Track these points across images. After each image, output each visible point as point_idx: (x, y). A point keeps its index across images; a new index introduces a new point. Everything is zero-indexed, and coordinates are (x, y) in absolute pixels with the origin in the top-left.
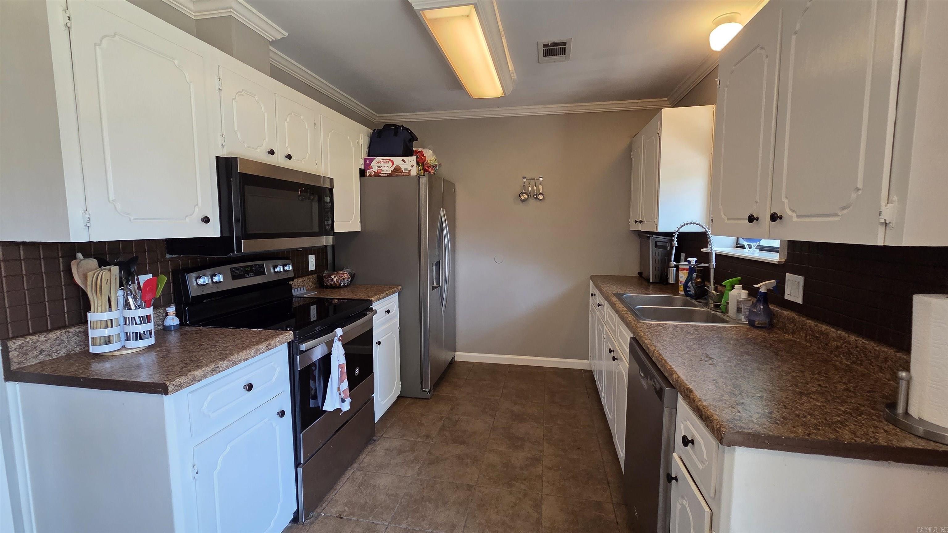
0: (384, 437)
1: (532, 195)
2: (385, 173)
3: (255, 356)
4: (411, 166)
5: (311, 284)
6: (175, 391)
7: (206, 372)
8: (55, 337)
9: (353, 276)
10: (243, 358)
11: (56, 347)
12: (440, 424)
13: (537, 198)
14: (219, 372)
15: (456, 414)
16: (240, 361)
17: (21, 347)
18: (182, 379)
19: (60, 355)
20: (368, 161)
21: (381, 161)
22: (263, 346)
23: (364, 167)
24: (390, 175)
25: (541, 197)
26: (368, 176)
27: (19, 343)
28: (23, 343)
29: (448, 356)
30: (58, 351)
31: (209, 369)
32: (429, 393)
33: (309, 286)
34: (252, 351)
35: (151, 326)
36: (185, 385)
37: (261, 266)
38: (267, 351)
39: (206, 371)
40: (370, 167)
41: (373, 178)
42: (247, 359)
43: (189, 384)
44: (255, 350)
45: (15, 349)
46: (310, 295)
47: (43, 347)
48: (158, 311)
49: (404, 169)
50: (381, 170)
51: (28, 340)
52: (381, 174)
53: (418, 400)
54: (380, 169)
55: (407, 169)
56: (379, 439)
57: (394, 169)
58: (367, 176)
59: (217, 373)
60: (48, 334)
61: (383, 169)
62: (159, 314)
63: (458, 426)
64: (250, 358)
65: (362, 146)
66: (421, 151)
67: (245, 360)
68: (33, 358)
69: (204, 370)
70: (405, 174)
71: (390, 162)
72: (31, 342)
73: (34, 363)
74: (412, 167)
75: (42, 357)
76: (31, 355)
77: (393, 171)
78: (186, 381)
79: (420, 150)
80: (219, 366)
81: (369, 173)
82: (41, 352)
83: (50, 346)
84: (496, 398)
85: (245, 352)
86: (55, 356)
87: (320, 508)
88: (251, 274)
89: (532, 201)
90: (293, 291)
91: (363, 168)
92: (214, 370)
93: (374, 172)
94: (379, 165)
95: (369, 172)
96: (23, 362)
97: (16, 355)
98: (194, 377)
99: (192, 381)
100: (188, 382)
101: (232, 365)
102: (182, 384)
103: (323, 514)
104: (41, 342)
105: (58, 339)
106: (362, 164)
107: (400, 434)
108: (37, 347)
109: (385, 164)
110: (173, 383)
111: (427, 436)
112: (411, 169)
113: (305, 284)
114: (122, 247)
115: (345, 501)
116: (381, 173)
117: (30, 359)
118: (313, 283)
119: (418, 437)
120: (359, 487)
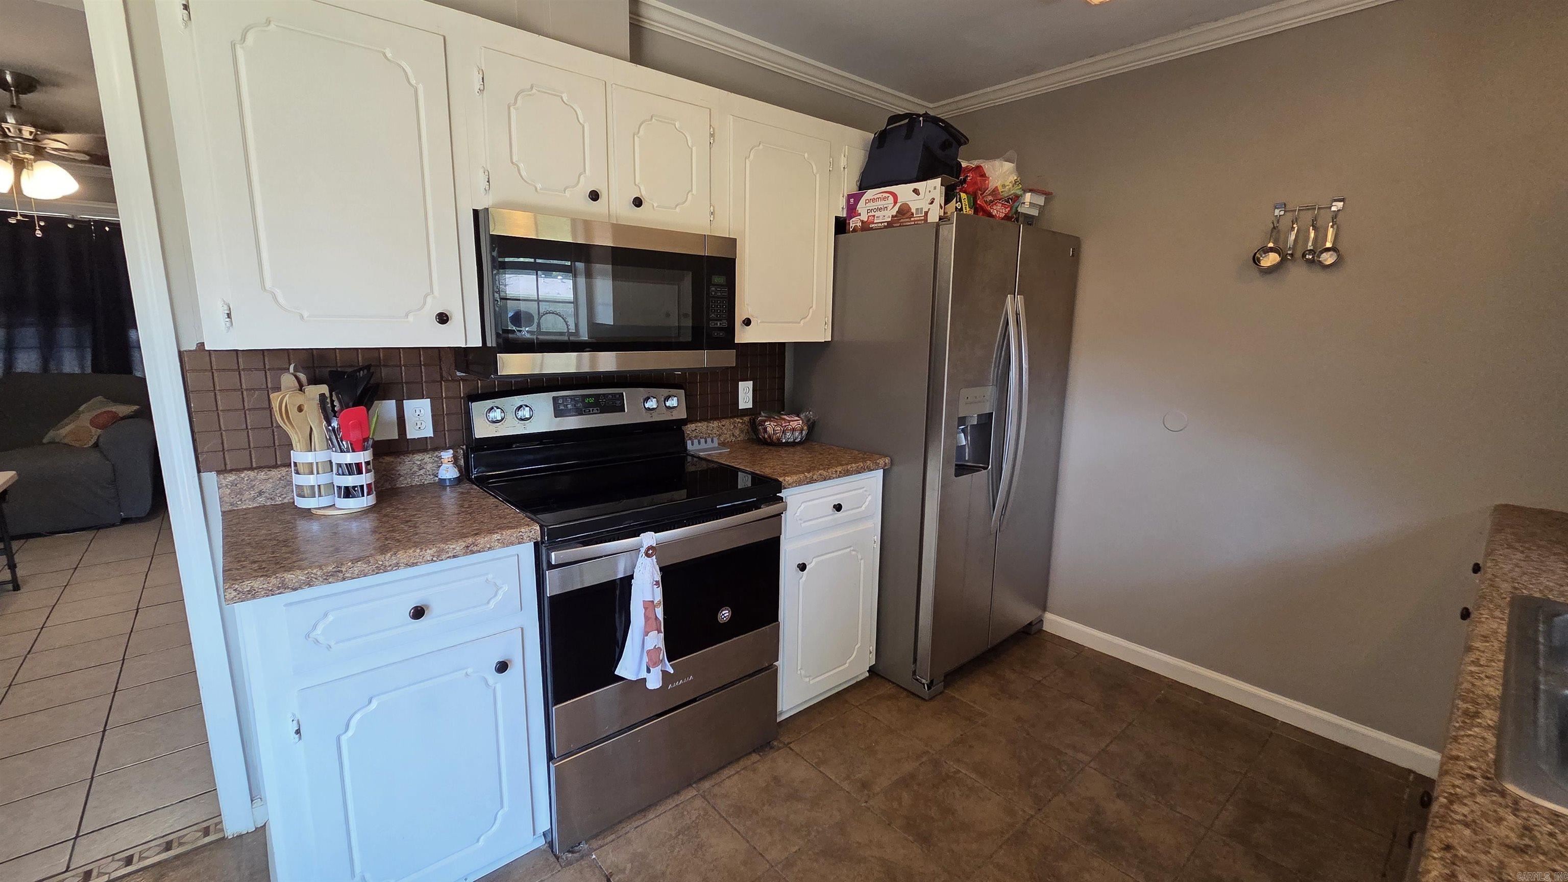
0: (791, 749)
1: (1299, 254)
2: (881, 223)
3: (435, 561)
4: (929, 201)
5: (737, 432)
6: (240, 600)
7: (312, 577)
8: (279, 476)
9: (812, 426)
10: (402, 561)
11: (281, 489)
12: (908, 767)
13: (1314, 263)
14: (344, 579)
15: (958, 761)
16: (397, 565)
17: (234, 484)
18: (257, 584)
19: (286, 501)
20: (852, 200)
21: (876, 197)
22: (459, 546)
23: (847, 214)
24: (890, 225)
25: (1328, 258)
26: (852, 232)
27: (231, 479)
28: (236, 479)
29: (1024, 614)
30: (282, 495)
31: (319, 573)
32: (929, 688)
33: (733, 435)
34: (428, 551)
35: (365, 479)
36: (263, 593)
37: (618, 396)
38: (466, 554)
39: (312, 575)
40: (855, 213)
41: (859, 233)
42: (414, 564)
43: (270, 593)
44: (434, 550)
45: (227, 485)
46: (709, 455)
47: (263, 487)
48: (435, 455)
49: (917, 209)
50: (874, 216)
51: (243, 475)
52: (873, 225)
53: (905, 693)
54: (873, 213)
55: (922, 209)
56: (779, 749)
57: (897, 212)
58: (849, 232)
59: (337, 581)
60: (270, 471)
61: (877, 214)
62: (436, 459)
63: (942, 791)
64: (421, 563)
65: (846, 170)
66: (979, 167)
67: (408, 565)
68: (250, 500)
69: (308, 573)
70: (917, 221)
71: (891, 199)
72: (246, 479)
73: (250, 507)
74: (932, 203)
75: (261, 500)
76: (246, 495)
77: (896, 216)
78: (265, 586)
79: (974, 163)
80: (344, 570)
81: (854, 225)
82: (261, 493)
83: (272, 487)
84: (1080, 756)
85: (411, 551)
86: (279, 501)
87: (599, 840)
88: (595, 409)
89: (1297, 272)
90: (689, 442)
91: (845, 216)
92: (331, 575)
93: (862, 222)
94: (872, 205)
95: (854, 223)
96: (236, 503)
97: (228, 493)
98: (283, 582)
99: (279, 588)
100: (270, 589)
101: (376, 571)
102: (255, 590)
103: (594, 856)
104: (260, 480)
105: (282, 478)
106: (843, 208)
107: (820, 754)
108: (254, 485)
109: (880, 204)
110: (237, 586)
111: (865, 785)
112: (929, 209)
113: (726, 432)
114: (384, 356)
115: (639, 851)
116: (873, 223)
117: (245, 500)
118: (742, 431)
119: (848, 778)
120: (679, 833)
